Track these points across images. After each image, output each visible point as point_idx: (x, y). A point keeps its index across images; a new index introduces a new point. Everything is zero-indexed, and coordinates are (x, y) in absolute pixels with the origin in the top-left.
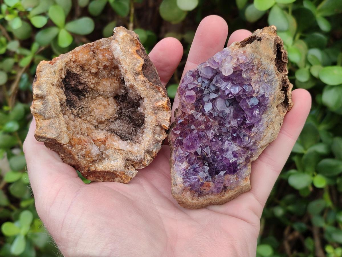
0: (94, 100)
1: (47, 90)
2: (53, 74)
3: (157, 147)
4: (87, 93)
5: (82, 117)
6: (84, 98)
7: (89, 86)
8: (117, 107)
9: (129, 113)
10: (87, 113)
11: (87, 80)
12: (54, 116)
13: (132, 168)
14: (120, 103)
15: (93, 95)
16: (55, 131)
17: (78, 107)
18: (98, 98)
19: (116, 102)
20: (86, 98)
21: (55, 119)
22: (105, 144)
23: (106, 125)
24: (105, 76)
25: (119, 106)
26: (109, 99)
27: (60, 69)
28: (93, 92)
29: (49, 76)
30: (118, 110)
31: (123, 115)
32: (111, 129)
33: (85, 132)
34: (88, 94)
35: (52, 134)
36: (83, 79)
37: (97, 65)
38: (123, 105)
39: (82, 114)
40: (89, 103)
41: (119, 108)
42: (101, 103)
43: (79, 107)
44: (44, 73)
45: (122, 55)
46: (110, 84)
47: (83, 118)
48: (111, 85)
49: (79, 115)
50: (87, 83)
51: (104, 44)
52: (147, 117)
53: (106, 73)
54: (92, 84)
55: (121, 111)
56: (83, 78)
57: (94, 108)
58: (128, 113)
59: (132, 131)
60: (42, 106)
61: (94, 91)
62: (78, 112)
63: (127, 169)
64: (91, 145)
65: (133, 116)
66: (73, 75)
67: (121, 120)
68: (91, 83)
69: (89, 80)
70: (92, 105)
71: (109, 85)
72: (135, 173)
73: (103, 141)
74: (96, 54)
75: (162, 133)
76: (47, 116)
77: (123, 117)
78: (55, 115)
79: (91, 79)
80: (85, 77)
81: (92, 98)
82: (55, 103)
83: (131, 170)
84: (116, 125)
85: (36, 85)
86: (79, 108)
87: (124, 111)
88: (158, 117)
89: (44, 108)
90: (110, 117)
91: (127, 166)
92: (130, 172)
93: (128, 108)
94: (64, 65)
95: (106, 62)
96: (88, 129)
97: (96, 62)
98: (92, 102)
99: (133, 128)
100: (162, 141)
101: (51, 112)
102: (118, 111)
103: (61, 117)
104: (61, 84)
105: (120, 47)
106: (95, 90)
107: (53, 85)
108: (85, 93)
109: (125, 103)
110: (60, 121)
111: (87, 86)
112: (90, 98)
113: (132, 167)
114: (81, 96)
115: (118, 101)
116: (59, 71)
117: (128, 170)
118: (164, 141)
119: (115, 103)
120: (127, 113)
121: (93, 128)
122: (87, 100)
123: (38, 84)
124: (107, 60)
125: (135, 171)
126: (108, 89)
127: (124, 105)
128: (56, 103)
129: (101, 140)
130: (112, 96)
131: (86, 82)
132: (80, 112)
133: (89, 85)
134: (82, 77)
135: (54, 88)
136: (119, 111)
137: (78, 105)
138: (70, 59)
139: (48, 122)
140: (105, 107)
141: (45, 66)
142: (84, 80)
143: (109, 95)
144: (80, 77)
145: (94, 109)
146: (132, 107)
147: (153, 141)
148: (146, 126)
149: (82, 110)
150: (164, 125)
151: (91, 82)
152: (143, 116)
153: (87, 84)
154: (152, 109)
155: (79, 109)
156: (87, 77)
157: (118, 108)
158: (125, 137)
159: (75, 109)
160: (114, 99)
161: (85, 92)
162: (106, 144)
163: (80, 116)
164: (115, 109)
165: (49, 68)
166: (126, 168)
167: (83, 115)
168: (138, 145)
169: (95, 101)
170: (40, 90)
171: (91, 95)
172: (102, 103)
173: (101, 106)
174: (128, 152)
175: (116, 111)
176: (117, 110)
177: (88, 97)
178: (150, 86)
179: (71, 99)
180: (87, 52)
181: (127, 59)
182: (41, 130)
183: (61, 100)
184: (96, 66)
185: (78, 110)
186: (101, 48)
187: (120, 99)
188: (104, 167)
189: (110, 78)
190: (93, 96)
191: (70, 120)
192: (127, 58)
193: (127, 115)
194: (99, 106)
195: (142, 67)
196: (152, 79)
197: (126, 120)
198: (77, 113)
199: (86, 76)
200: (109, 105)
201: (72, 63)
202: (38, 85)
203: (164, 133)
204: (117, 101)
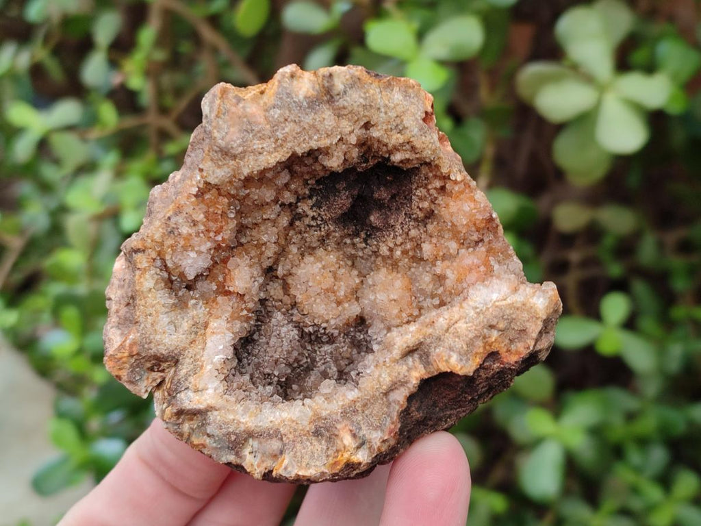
0: (350, 263)
1: (350, 109)
2: (397, 125)
3: (220, 448)
4: (365, 241)
5: (294, 229)
6: (350, 235)
7: (384, 242)
8: (336, 328)
9: (324, 364)
10: (307, 244)
11: (400, 235)
12: (278, 133)
13: (155, 380)
14: (347, 335)
15: (362, 258)
16: (235, 138)
17: (319, 214)
18: (355, 272)
19: (348, 325)
20: (352, 239)
21: (270, 138)
22: (218, 292)
23: (281, 301)
24: (417, 284)
25: (340, 334)
26: (356, 302)
27: (415, 143)
28: (370, 256)
29: (390, 114)
30: (327, 332)
31: (316, 348)
32: (271, 317)
33: (249, 238)
34: (364, 245)
35: (226, 131)
36: (400, 221)
37: (444, 258)
38: (343, 344)
39: (303, 229)
40: (338, 249)
41: (332, 334)
42: (341, 280)
43: (319, 219)
44: (396, 96)
45: (477, 308)
46: (395, 298)
47: (291, 233)
48: (393, 302)
49: (299, 219)
50: (392, 236)
51: (505, 267)
52: (303, 404)
53: (424, 287)
54: (391, 250)
55: (325, 339)
56: (402, 223)
57: (323, 263)
58: (323, 361)
59: (269, 375)
60: (301, 97)
61: (373, 258)
62: (307, 216)
63: (149, 365)
64: (210, 249)
65: (313, 378)
66: (407, 193)
67: (298, 341)
68: (391, 245)
69: (399, 240)
70: (332, 257)
71: (392, 297)
72: (140, 390)
73: (227, 288)
74: (474, 249)
75: (263, 462)
76: (275, 114)
77: (310, 348)
78: (280, 136)
79: (403, 246)
80: (406, 226)
81: (353, 258)
82: (315, 134)
83: (148, 378)
84: (284, 329)
85: (357, 73)
86: (316, 219)
87: (326, 348)
88: (308, 440)
89: (295, 102)
90: (303, 311)
91: (160, 365)
92: (141, 376)
93: (336, 361)
94: (427, 154)
95: (454, 276)
96: (259, 245)
97: (451, 251)
98: (341, 256)
99: (278, 377)
100: (239, 461)
101: (287, 123)
102: (323, 331)
103: (276, 154)
104: (374, 157)
105: (498, 301)
106: (375, 261)
107: (367, 126)
108: (363, 235)
109: (350, 350)
110: (265, 153)
111: (384, 237)
112: (353, 252)
113: (159, 381)
114: (355, 226)
115: (352, 330)
116: (408, 143)
117: (148, 369)
118: (240, 468)
119: (345, 321)
120: (321, 360)
121: (267, 264)
122: (345, 243)
123: (361, 77)
124: (462, 279)
125: (147, 391)
126: (381, 297)
127: (342, 347)
128: (316, 137)
129: (228, 281)
130: (362, 309)
131: (392, 233)
132: (307, 221)
133: (386, 240)
134: (405, 219)
135: (359, 132)
136: (324, 334)
137: (326, 214)
138: (449, 178)
139: (261, 117)
140: (331, 291)
141: (416, 99)
142: (398, 227)
143: (366, 302)
144: (405, 214)
145: (321, 261)
146: (339, 371)
147: (237, 432)
148: (280, 406)
149: (312, 226)
150: (284, 459)
151: (396, 245)
152: (306, 393)
153: (389, 236)
154: (328, 417)
155: (313, 218)
156: (407, 234)
157: (332, 331)
158: (249, 354)
159: (314, 206)
160: (357, 315)
161: (366, 234)
162: (220, 299)
163: (297, 223)
164: (327, 321)
165: (413, 111)
166: (153, 362)
167: (300, 233)
168: (221, 390)
169: (347, 265)
170: (345, 87)
171: (360, 254)
172: (342, 283)
173: (333, 280)
174: (201, 364)
175: (324, 325)
176: (325, 329)
177: (354, 244)
178: (394, 402)
179: (339, 192)
180: (475, 224)
181: (467, 323)
182: (234, 101)
183: (326, 152)
184: (441, 254)
185: (311, 213)
186: (491, 258)
187: (360, 336)
188: (150, 296)
189: (413, 298)
190: (358, 258)
191: (279, 191)
192: (470, 324)
193: (317, 359)
194: (330, 274)
195: (449, 371)
196: (418, 409)
197: (300, 358)
198: (304, 212)
199: (410, 230)
200: (339, 303)
201: (438, 184)
202: (359, 79)
203: (264, 465)
204: (352, 326)
